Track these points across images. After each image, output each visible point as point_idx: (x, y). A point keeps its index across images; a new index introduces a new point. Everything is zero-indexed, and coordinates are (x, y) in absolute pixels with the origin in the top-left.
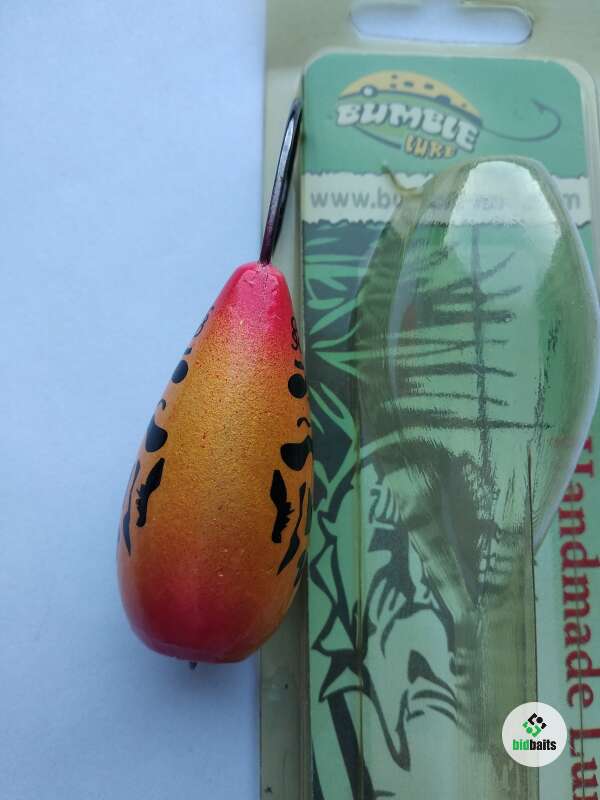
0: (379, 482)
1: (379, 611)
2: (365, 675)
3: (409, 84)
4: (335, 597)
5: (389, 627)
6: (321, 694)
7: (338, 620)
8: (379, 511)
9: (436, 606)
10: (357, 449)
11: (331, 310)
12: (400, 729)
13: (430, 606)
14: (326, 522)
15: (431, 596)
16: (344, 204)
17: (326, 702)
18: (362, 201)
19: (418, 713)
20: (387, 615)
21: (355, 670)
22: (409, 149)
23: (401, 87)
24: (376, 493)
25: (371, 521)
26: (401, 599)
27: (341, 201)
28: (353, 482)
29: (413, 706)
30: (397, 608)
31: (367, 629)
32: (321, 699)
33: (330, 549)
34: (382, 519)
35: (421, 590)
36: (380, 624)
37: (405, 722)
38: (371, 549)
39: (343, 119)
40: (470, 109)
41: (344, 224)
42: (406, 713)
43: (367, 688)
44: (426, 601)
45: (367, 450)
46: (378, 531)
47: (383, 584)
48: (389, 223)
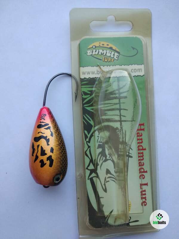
0: (99, 134)
1: (99, 161)
2: (97, 174)
3: (103, 45)
4: (91, 159)
5: (102, 164)
6: (88, 178)
7: (91, 163)
8: (99, 141)
9: (112, 159)
10: (94, 128)
11: (87, 98)
12: (105, 185)
13: (110, 159)
14: (88, 143)
15: (110, 157)
16: (89, 74)
17: (89, 180)
18: (93, 73)
19: (108, 181)
20: (101, 161)
21: (95, 173)
22: (104, 60)
23: (101, 46)
24: (98, 137)
25: (97, 143)
26: (104, 158)
27: (89, 73)
28: (93, 135)
29: (107, 180)
30: (103, 160)
31: (97, 165)
32: (88, 179)
33: (89, 148)
34: (100, 142)
35: (108, 156)
36: (100, 163)
37: (106, 183)
38: (98, 148)
39: (88, 54)
40: (117, 50)
41: (90, 79)
42: (106, 182)
43: (97, 176)
44: (109, 159)
45: (96, 128)
46: (99, 144)
47: (100, 155)
48: (99, 78)
